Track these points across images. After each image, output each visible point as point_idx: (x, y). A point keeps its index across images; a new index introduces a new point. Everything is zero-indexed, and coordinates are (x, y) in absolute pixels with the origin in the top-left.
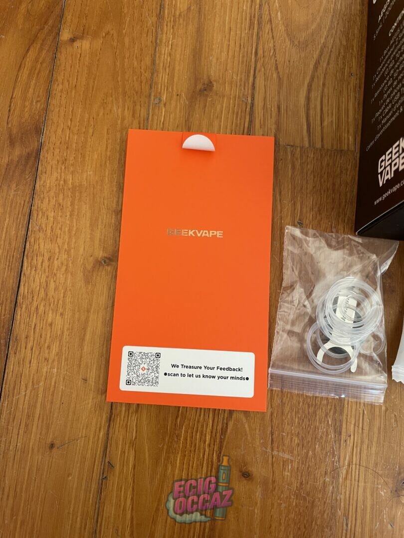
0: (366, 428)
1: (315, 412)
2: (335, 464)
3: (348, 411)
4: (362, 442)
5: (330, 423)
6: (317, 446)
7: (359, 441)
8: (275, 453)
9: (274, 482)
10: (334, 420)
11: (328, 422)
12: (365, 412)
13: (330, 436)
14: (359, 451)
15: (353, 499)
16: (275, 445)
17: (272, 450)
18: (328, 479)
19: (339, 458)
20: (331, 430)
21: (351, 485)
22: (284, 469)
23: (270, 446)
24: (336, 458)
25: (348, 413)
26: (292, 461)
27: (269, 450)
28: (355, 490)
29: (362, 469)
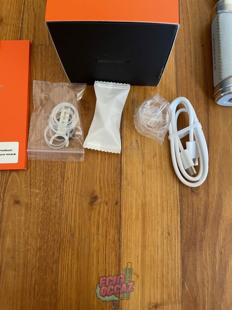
0: (76, 174)
1: (52, 169)
2: (61, 192)
3: (68, 167)
4: (74, 181)
5: (59, 173)
6: (52, 185)
7: (73, 181)
8: (32, 190)
9: (31, 204)
10: (61, 172)
11: (58, 173)
12: (76, 167)
13: (59, 180)
14: (73, 185)
15: (70, 209)
16: (32, 186)
17: (31, 189)
18: (57, 200)
19: (63, 190)
20: (59, 177)
21: (69, 202)
22: (36, 197)
23: (29, 187)
24: (62, 190)
25: (67, 168)
26: (40, 193)
27: (29, 189)
28: (71, 204)
29: (75, 194)
